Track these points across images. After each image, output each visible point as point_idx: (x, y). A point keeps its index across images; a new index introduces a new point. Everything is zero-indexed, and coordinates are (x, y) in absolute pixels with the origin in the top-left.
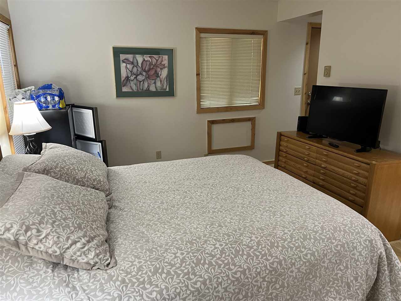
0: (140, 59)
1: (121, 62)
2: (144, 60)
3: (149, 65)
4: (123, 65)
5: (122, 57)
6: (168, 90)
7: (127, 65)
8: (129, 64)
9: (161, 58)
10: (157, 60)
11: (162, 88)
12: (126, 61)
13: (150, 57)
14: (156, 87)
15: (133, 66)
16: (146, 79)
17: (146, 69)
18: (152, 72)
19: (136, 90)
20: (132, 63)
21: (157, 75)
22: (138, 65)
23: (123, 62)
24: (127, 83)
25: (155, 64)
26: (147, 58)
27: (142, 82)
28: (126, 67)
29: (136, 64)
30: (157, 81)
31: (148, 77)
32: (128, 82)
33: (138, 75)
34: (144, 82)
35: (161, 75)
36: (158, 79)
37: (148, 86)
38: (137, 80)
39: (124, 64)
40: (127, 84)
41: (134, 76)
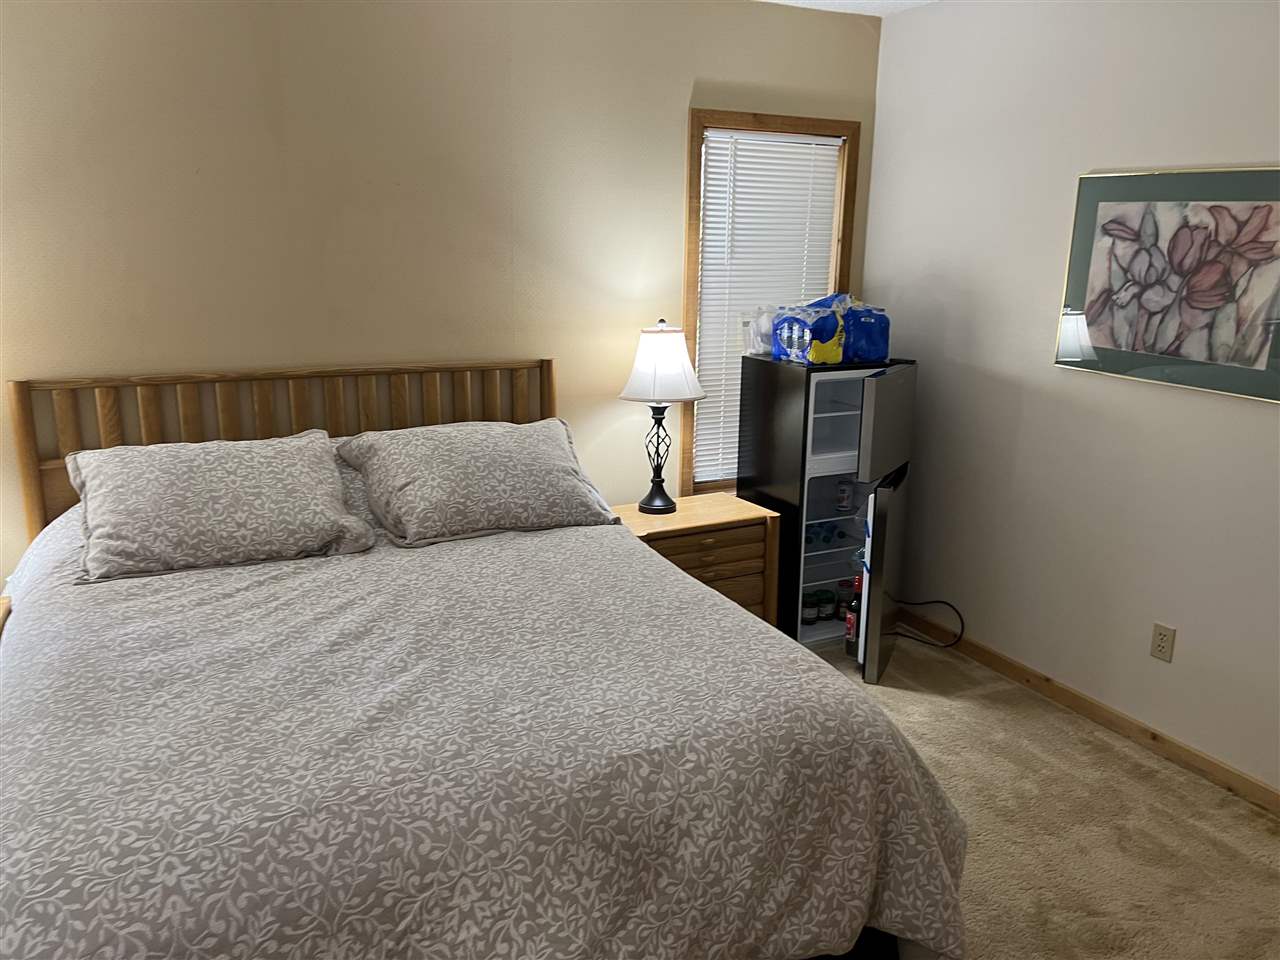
0: (1168, 216)
1: (1098, 230)
2: (1185, 224)
3: (1203, 245)
4: (1103, 243)
5: (1107, 211)
6: (1261, 365)
7: (1119, 243)
8: (1124, 239)
9: (1264, 212)
10: (1241, 225)
11: (1237, 356)
12: (1117, 228)
13: (1211, 209)
14: (1210, 346)
15: (1136, 247)
16: (1176, 306)
17: (1188, 262)
18: (1209, 278)
19: (1127, 346)
20: (1137, 237)
21: (1227, 291)
22: (1155, 244)
23: (1106, 231)
24: (1100, 315)
25: (1229, 243)
26: (1199, 213)
27: (1159, 316)
28: (1112, 252)
29: (1148, 241)
30: (1221, 316)
31: (1188, 299)
32: (1107, 309)
33: (1151, 286)
34: (1167, 318)
35: (1245, 292)
36: (1231, 309)
37: (1178, 337)
38: (1141, 306)
39: (1108, 241)
40: (1102, 317)
41: (1135, 290)
